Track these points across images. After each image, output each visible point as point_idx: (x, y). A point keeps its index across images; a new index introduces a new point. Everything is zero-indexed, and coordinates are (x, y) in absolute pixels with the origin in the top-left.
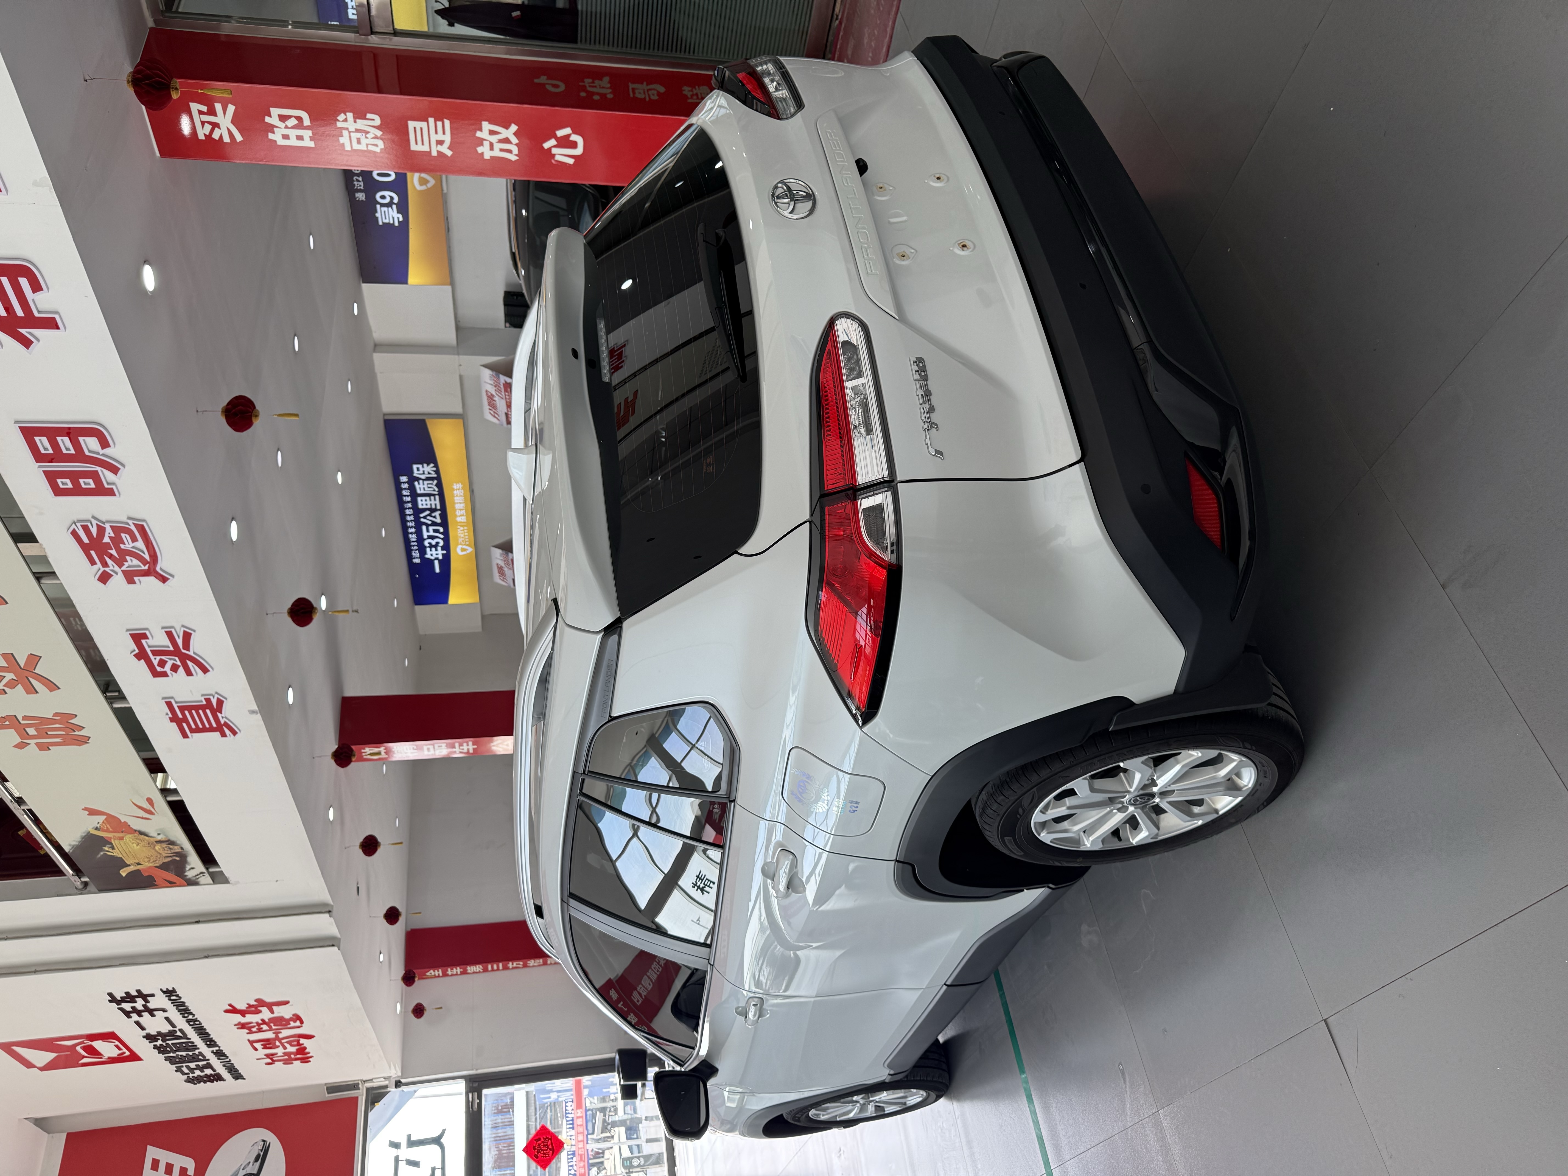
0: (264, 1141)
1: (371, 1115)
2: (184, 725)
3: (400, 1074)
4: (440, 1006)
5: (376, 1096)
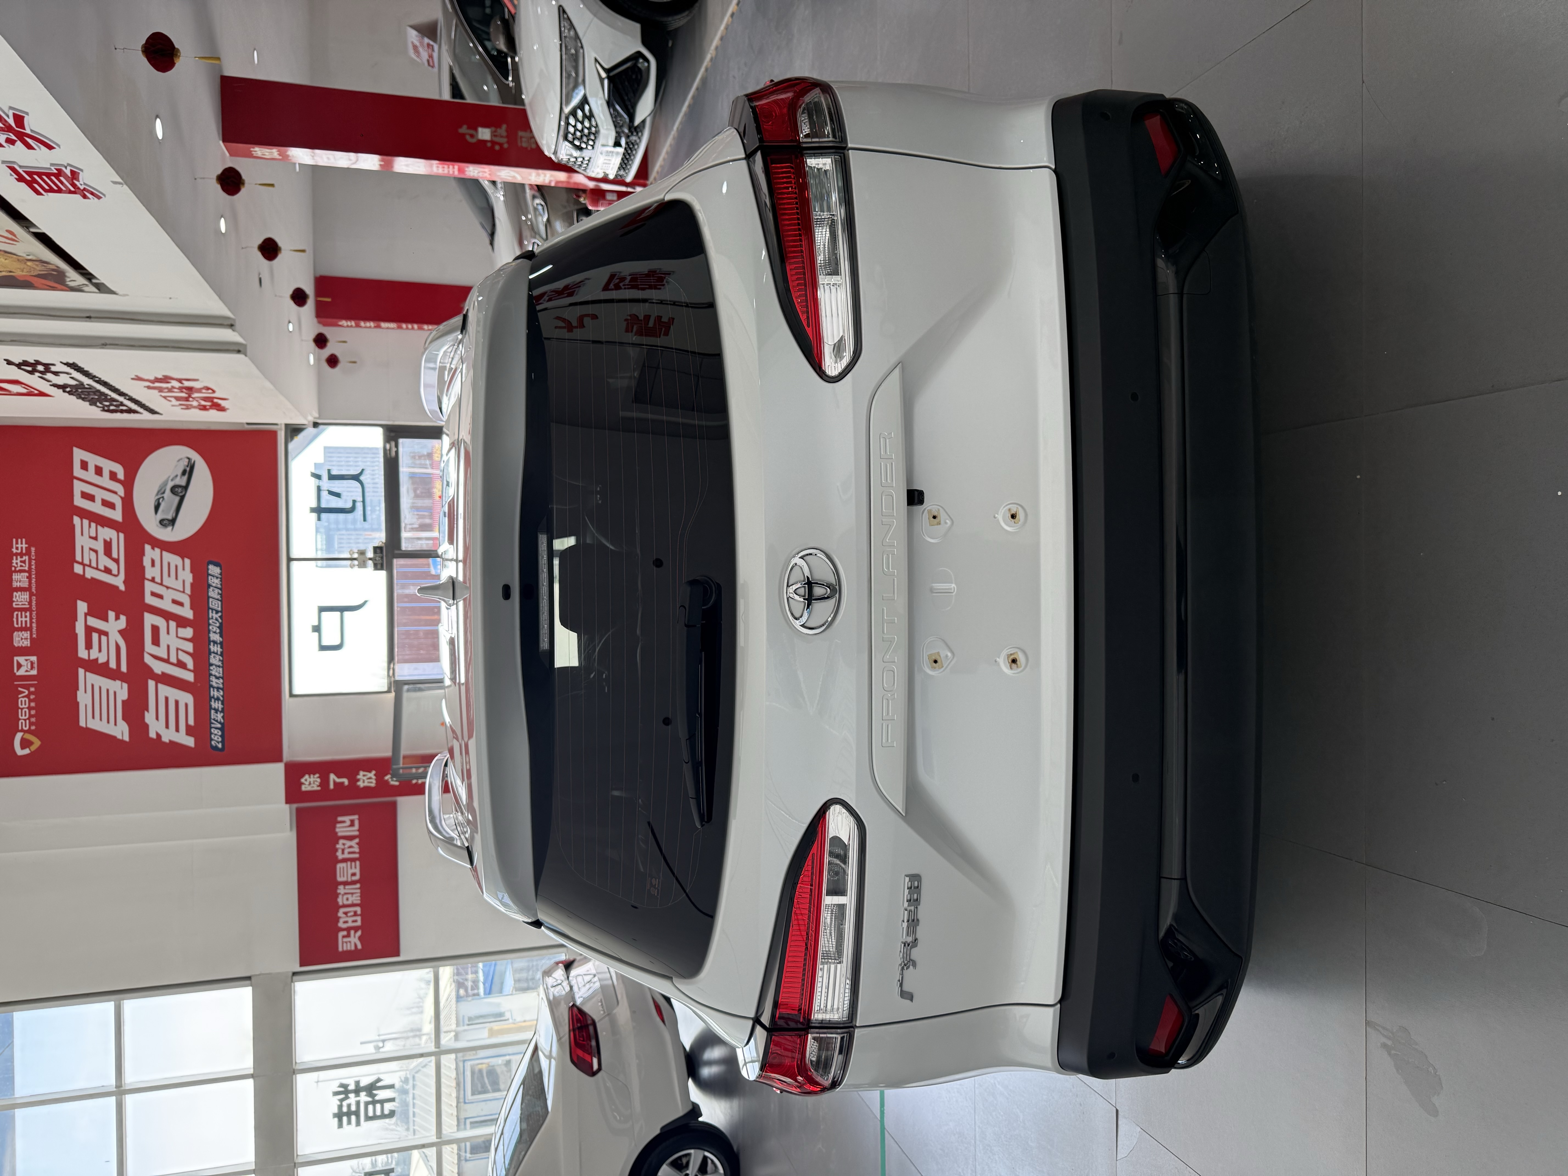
0: (189, 458)
1: (291, 446)
2: (36, 186)
3: (317, 415)
4: (353, 360)
5: (294, 431)
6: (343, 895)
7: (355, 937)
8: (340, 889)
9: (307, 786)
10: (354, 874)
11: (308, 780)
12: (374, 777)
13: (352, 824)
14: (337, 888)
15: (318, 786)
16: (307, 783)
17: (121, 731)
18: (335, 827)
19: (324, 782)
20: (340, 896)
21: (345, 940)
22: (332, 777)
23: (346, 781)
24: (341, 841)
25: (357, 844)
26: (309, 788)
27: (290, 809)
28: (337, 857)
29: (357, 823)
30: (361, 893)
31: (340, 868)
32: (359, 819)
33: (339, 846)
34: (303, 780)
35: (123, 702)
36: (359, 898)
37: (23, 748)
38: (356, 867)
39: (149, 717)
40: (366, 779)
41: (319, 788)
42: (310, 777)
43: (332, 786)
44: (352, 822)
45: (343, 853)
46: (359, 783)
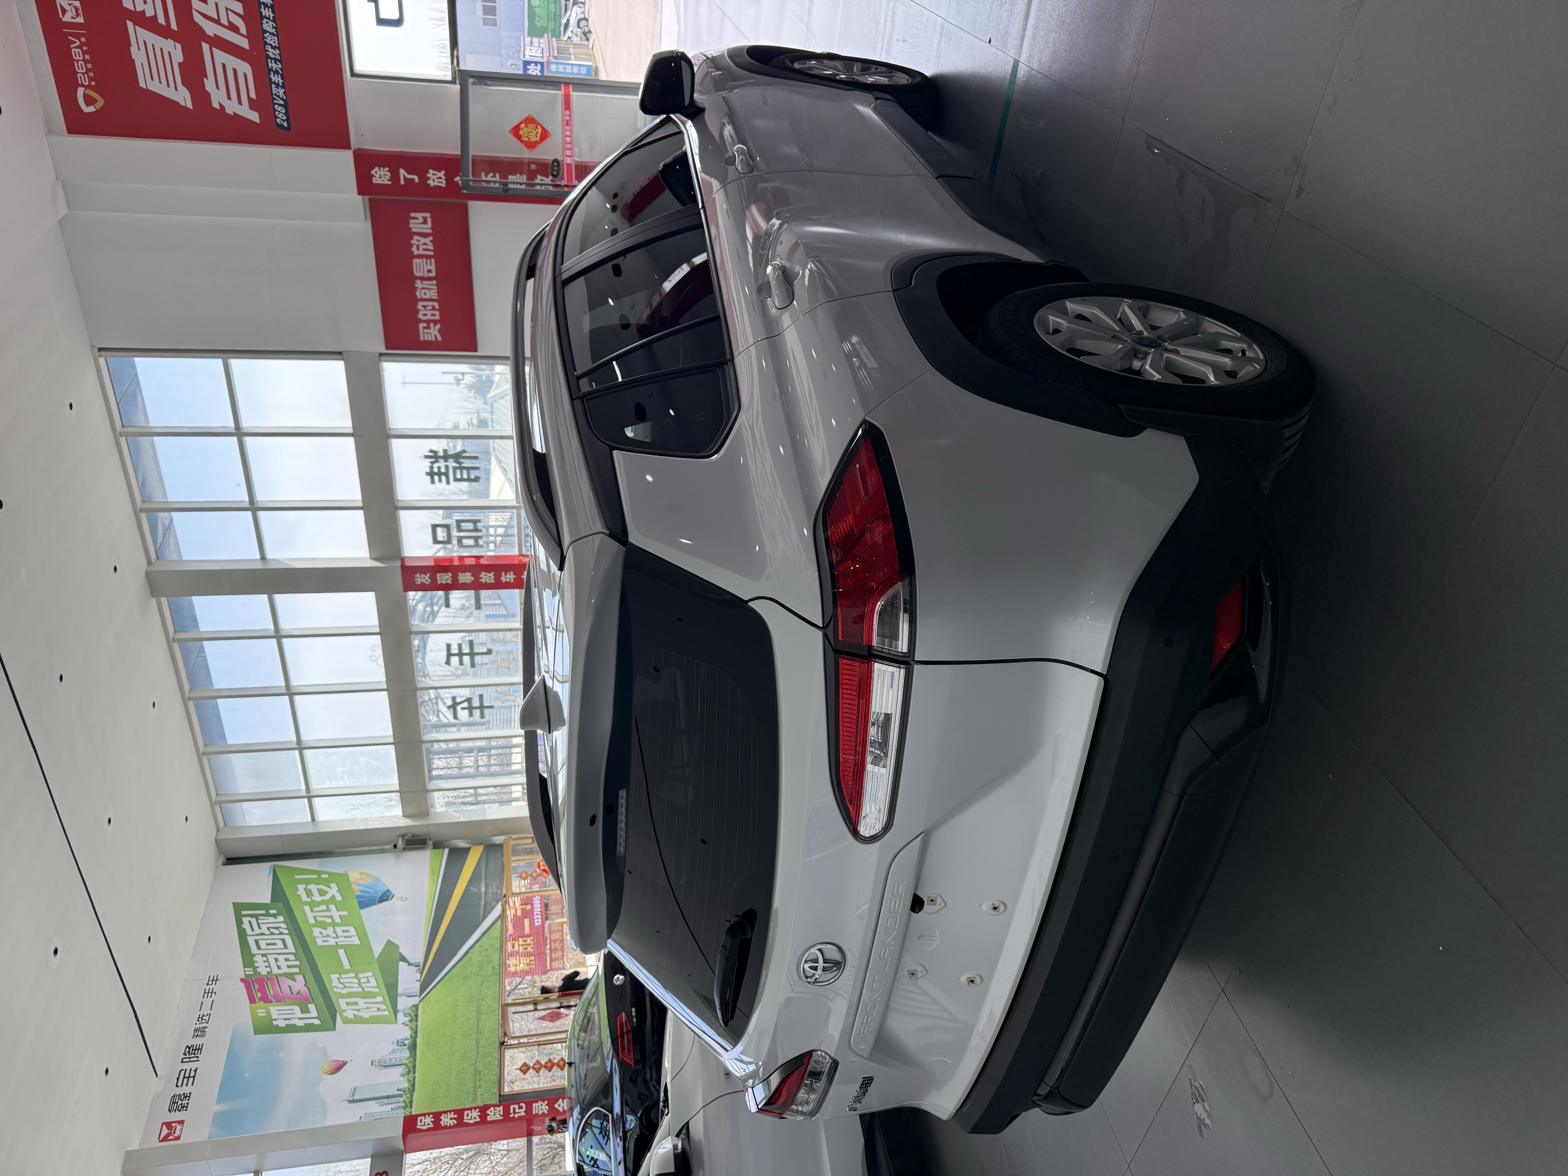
6: (421, 289)
7: (435, 329)
8: (418, 283)
9: (377, 179)
10: (430, 271)
11: (379, 173)
12: (444, 177)
13: (425, 221)
14: (414, 283)
15: (389, 180)
16: (378, 176)
17: (182, 97)
18: (408, 223)
19: (395, 177)
20: (418, 290)
21: (426, 331)
22: (402, 172)
23: (416, 178)
24: (416, 237)
25: (431, 241)
26: (380, 182)
27: (363, 200)
28: (413, 252)
29: (429, 220)
30: (438, 289)
31: (416, 263)
32: (432, 217)
33: (414, 242)
34: (373, 172)
35: (179, 64)
36: (436, 294)
37: (88, 105)
38: (431, 264)
39: (209, 85)
40: (436, 178)
41: (390, 183)
42: (380, 170)
43: (402, 182)
44: (425, 219)
45: (418, 249)
46: (429, 182)
